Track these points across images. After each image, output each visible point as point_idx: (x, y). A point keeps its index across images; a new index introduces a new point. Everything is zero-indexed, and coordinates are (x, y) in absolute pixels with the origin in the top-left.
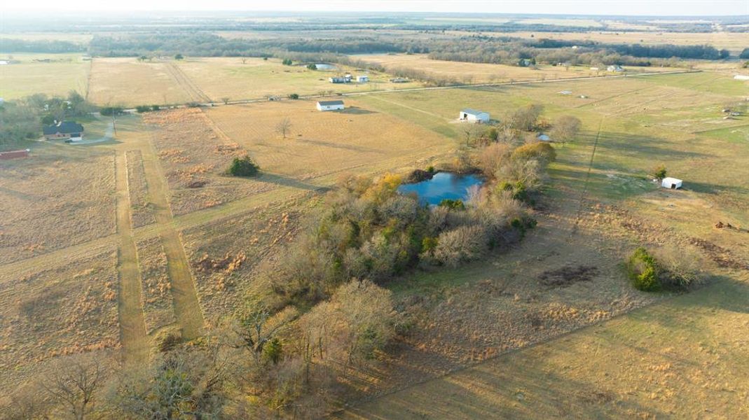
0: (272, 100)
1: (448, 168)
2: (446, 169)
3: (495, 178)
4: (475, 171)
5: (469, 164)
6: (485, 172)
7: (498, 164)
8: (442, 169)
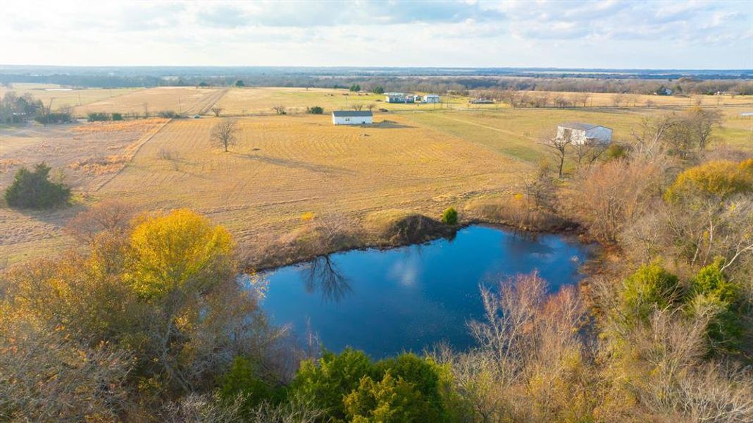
0: (284, 113)
1: (498, 217)
2: (495, 219)
3: (619, 250)
4: (568, 227)
5: (555, 211)
6: (591, 231)
7: (628, 212)
8: (483, 217)
